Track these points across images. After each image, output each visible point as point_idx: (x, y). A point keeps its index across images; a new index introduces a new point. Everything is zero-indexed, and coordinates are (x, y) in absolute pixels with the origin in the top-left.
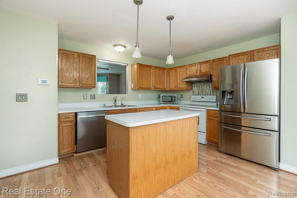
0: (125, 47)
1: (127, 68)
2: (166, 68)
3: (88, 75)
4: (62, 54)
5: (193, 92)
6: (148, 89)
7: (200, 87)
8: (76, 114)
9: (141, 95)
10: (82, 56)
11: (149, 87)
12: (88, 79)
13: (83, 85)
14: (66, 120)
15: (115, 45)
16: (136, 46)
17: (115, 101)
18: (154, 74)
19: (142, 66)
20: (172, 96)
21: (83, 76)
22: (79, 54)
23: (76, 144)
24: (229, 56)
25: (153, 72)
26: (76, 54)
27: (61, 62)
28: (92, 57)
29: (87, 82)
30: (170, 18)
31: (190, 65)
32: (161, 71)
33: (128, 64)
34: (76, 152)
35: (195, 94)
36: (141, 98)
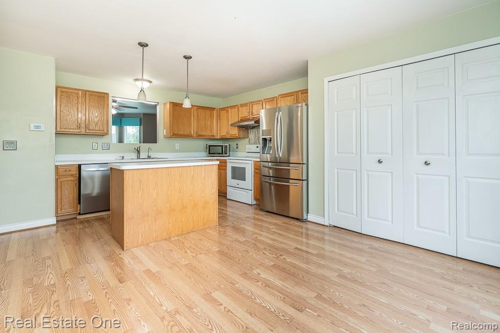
0: (150, 82)
1: (158, 108)
2: (215, 108)
3: (98, 118)
4: (62, 92)
5: (249, 140)
6: (188, 136)
7: (257, 133)
8: (80, 166)
9: (178, 144)
10: (89, 95)
11: (189, 133)
12: (97, 124)
13: (90, 131)
14: (65, 173)
15: (137, 80)
16: (141, 91)
17: (139, 152)
18: (195, 117)
19: (177, 106)
20: (222, 146)
21: (90, 119)
22: (85, 92)
23: (79, 203)
24: (279, 95)
25: (195, 114)
26: (80, 92)
27: (60, 102)
28: (103, 95)
29: (95, 127)
30: (187, 58)
31: (242, 105)
32: (208, 112)
33: (158, 103)
34: (80, 214)
35: (251, 143)
36: (178, 148)
